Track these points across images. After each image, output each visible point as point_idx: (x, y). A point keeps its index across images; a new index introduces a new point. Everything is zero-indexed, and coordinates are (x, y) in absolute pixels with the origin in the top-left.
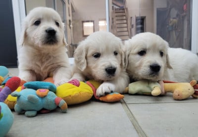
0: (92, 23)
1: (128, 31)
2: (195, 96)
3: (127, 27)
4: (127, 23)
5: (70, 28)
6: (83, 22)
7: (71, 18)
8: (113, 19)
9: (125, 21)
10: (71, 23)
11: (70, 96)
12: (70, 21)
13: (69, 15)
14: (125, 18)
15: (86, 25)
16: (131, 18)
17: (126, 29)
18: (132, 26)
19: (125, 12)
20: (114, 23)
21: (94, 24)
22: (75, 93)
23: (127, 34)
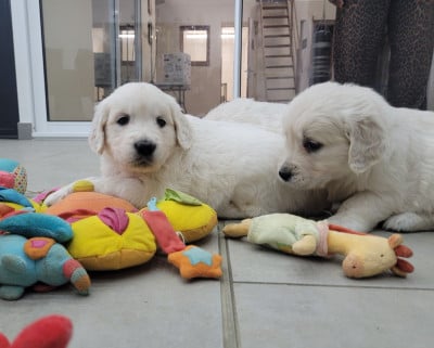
0: (205, 32)
1: (291, 55)
2: (397, 271)
3: (290, 46)
4: (290, 36)
5: (150, 42)
6: (183, 28)
7: (152, 19)
8: (256, 23)
9: (286, 31)
10: (154, 32)
11: (96, 256)
12: (150, 26)
13: (149, 11)
14: (285, 22)
15: (189, 35)
16: (302, 22)
17: (286, 51)
18: (303, 44)
19: (287, 8)
20: (259, 34)
21: (208, 33)
22: (108, 251)
23: (290, 63)
